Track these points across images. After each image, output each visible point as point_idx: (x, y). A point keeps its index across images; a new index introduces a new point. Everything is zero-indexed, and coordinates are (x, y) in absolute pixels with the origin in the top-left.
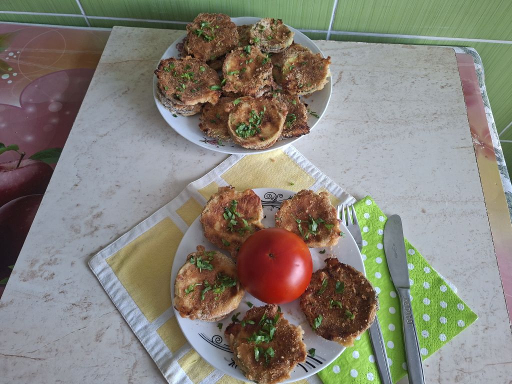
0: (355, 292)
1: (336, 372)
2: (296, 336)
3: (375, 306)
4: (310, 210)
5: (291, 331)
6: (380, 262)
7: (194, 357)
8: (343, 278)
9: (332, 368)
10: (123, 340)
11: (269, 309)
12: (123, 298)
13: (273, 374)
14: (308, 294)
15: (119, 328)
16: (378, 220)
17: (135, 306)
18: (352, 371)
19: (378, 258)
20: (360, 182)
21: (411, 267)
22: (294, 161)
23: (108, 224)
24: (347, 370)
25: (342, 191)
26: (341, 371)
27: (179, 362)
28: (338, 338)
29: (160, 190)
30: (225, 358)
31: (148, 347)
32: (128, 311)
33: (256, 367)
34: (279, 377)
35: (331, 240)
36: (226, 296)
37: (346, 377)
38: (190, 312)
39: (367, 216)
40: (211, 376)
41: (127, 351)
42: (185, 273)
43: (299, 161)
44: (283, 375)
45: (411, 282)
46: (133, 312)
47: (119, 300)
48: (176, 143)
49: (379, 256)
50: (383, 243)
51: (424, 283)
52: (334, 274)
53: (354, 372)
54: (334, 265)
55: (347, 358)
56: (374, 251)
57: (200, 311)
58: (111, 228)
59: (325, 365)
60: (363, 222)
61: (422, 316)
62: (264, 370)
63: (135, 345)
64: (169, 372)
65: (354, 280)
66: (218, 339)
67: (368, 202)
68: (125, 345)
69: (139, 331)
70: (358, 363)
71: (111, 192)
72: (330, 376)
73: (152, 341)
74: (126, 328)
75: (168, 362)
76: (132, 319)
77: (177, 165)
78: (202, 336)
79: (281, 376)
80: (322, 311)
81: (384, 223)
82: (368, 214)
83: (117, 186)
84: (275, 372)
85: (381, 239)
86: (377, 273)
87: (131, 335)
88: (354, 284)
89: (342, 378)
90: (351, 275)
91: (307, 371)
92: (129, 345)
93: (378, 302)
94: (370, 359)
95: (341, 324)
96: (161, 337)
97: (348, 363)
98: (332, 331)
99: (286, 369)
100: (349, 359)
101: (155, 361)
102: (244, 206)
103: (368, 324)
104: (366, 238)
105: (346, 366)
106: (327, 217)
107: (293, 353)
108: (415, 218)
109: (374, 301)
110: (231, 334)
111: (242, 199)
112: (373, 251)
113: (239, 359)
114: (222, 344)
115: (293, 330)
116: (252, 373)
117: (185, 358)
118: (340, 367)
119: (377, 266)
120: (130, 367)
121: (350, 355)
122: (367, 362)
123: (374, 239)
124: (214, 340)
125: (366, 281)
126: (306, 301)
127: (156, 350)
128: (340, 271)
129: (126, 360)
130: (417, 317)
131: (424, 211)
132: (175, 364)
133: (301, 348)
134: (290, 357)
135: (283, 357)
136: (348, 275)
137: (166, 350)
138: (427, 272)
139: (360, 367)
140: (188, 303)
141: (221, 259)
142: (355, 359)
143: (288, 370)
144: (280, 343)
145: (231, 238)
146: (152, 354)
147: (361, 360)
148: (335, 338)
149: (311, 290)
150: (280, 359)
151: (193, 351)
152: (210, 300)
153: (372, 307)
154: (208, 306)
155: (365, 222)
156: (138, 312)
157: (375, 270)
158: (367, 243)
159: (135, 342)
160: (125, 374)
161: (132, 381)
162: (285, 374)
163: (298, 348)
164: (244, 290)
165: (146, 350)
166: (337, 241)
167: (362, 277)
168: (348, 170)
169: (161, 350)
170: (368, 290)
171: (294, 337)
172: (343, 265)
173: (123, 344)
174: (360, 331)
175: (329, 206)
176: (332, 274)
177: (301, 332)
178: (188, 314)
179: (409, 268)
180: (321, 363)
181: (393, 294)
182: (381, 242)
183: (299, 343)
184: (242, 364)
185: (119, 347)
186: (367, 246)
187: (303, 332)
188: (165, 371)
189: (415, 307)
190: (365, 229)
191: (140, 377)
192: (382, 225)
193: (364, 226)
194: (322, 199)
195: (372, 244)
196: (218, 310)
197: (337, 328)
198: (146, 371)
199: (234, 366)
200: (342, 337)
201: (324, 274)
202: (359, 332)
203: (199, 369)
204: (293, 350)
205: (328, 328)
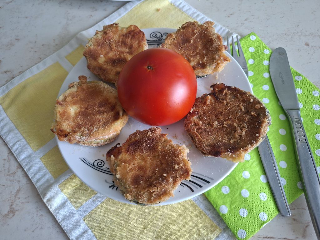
0: (243, 110)
1: (225, 193)
2: (180, 154)
3: (266, 121)
4: (194, 40)
5: (175, 149)
6: (268, 89)
7: (76, 182)
8: (230, 99)
9: (221, 189)
10: (8, 168)
11: (152, 132)
12: (10, 131)
13: (153, 192)
14: (193, 116)
15: (6, 157)
16: (263, 53)
17: (21, 137)
18: (243, 191)
19: (265, 86)
20: (244, 23)
21: (299, 91)
22: (180, 10)
23: (5, 70)
24: (237, 190)
25: (227, 30)
26: (231, 191)
27: (60, 186)
28: (226, 153)
29: (54, 40)
30: (106, 181)
31: (30, 174)
32: (14, 142)
33: (136, 186)
34: (161, 195)
35: (216, 66)
36: (109, 121)
37: (236, 197)
38: (67, 135)
39: (252, 50)
40: (92, 199)
41: (12, 178)
42: (65, 100)
43: (185, 9)
44: (165, 193)
45: (301, 106)
46: (19, 143)
47: (6, 133)
48: (71, 3)
49: (266, 84)
50: (269, 72)
51: (314, 105)
52: (220, 97)
53: (245, 192)
54: (220, 89)
55: (237, 179)
56: (261, 80)
57: (79, 134)
58: (8, 73)
59: (213, 184)
60: (248, 55)
61: (314, 136)
62: (144, 188)
63: (20, 173)
64: (48, 196)
65: (242, 99)
66: (100, 163)
67: (253, 38)
68: (10, 173)
69: (23, 160)
70: (249, 183)
71: (11, 44)
72: (219, 197)
73: (34, 169)
74: (12, 158)
75: (49, 187)
76: (17, 149)
77: (71, 20)
78: (83, 160)
79: (162, 194)
80: (208, 130)
81: (269, 55)
82: (253, 48)
83: (17, 39)
84: (156, 190)
85: (267, 69)
86: (264, 99)
87: (16, 165)
88: (242, 103)
89: (232, 199)
90: (239, 95)
91: (193, 191)
92: (14, 173)
93: (270, 117)
94: (262, 179)
95: (229, 141)
96: (44, 164)
97: (238, 183)
98: (219, 147)
99: (169, 187)
100: (239, 179)
101: (36, 187)
102: (129, 41)
103: (261, 138)
104: (252, 69)
105: (236, 187)
106: (212, 44)
107: (177, 170)
108: (299, 50)
109: (265, 116)
110: (112, 156)
111: (126, 34)
112: (259, 79)
113: (119, 179)
114: (104, 168)
115: (176, 148)
116: (131, 192)
117: (65, 183)
118: (229, 187)
119: (264, 93)
120: (13, 193)
121: (240, 175)
122: (259, 182)
123: (260, 69)
124: (96, 164)
125: (255, 99)
126: (191, 122)
127: (38, 176)
128: (226, 93)
129: (10, 186)
130: (309, 136)
131: (307, 45)
132: (56, 188)
133: (185, 165)
134: (173, 174)
135: (165, 175)
136: (235, 96)
137: (49, 176)
138: (316, 96)
139: (251, 186)
140: (66, 126)
141: (104, 88)
142: (245, 179)
143: (170, 188)
144: (163, 162)
145: (115, 70)
146: (34, 180)
147: (252, 180)
148: (223, 154)
149: (196, 113)
150: (162, 176)
151: (74, 176)
152: (91, 125)
153: (263, 122)
154: (88, 129)
155: (250, 55)
156: (23, 142)
157: (262, 96)
158: (253, 73)
159: (20, 170)
160: (7, 200)
161: (13, 206)
162: (167, 192)
163: (181, 165)
164: (127, 115)
165: (29, 177)
166: (223, 66)
167: (251, 96)
168: (232, 14)
169: (43, 176)
170: (258, 106)
171: (178, 154)
172: (229, 88)
173: (9, 172)
174: (252, 145)
175: (214, 34)
176: (218, 97)
177: (185, 151)
178: (66, 136)
179: (297, 92)
180: (208, 182)
181: (282, 117)
182: (267, 71)
183: (183, 160)
184: (121, 184)
185: (5, 175)
186: (253, 76)
187: (187, 151)
188: (45, 195)
189: (306, 128)
190: (250, 62)
191: (22, 203)
192: (267, 57)
193: (249, 59)
194: (207, 28)
195: (258, 74)
196: (98, 133)
197: (225, 145)
198: (28, 197)
199: (115, 188)
200: (231, 152)
201: (209, 97)
202: (250, 146)
203: (80, 193)
204: (176, 167)
205: (215, 145)
